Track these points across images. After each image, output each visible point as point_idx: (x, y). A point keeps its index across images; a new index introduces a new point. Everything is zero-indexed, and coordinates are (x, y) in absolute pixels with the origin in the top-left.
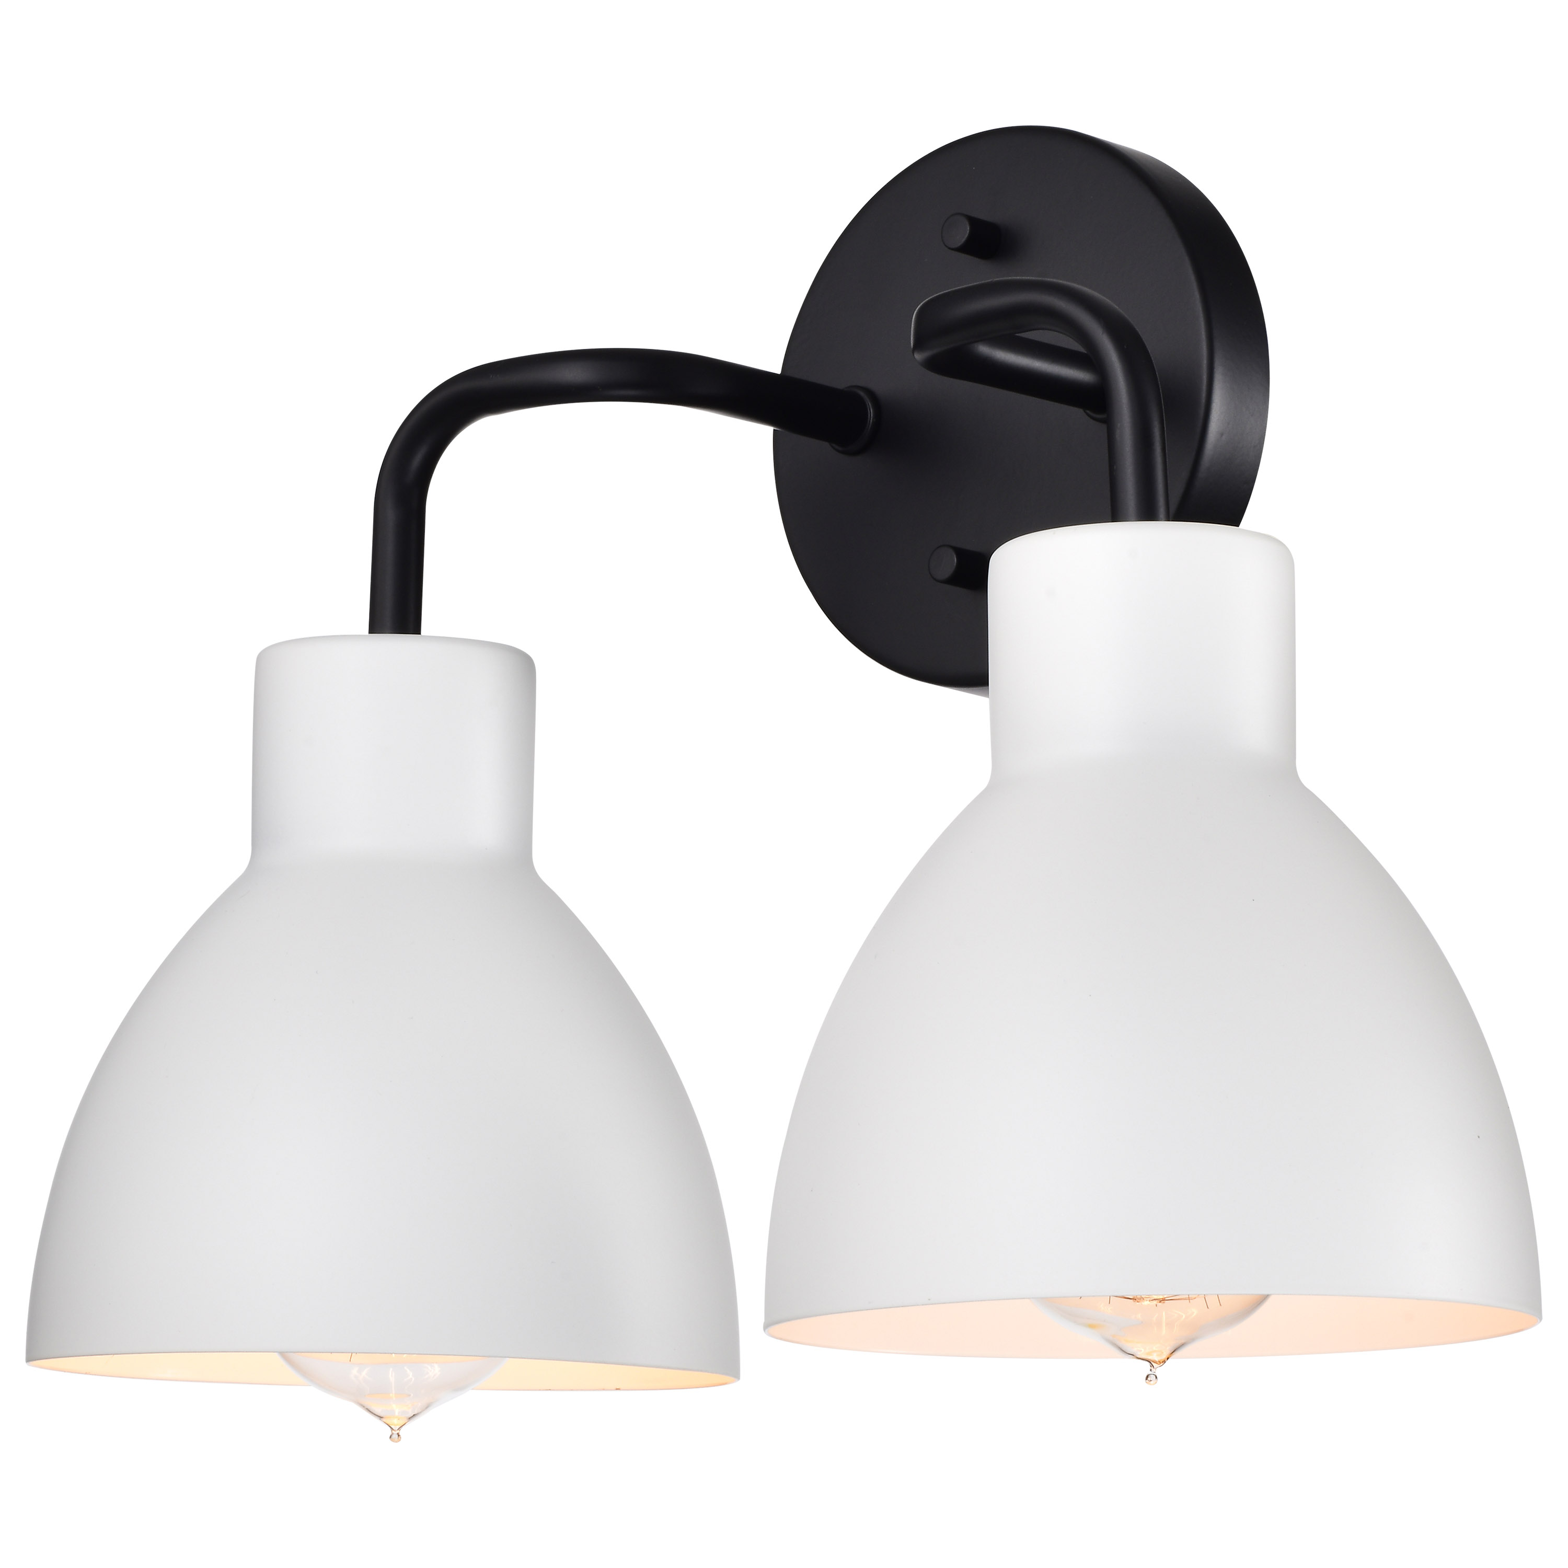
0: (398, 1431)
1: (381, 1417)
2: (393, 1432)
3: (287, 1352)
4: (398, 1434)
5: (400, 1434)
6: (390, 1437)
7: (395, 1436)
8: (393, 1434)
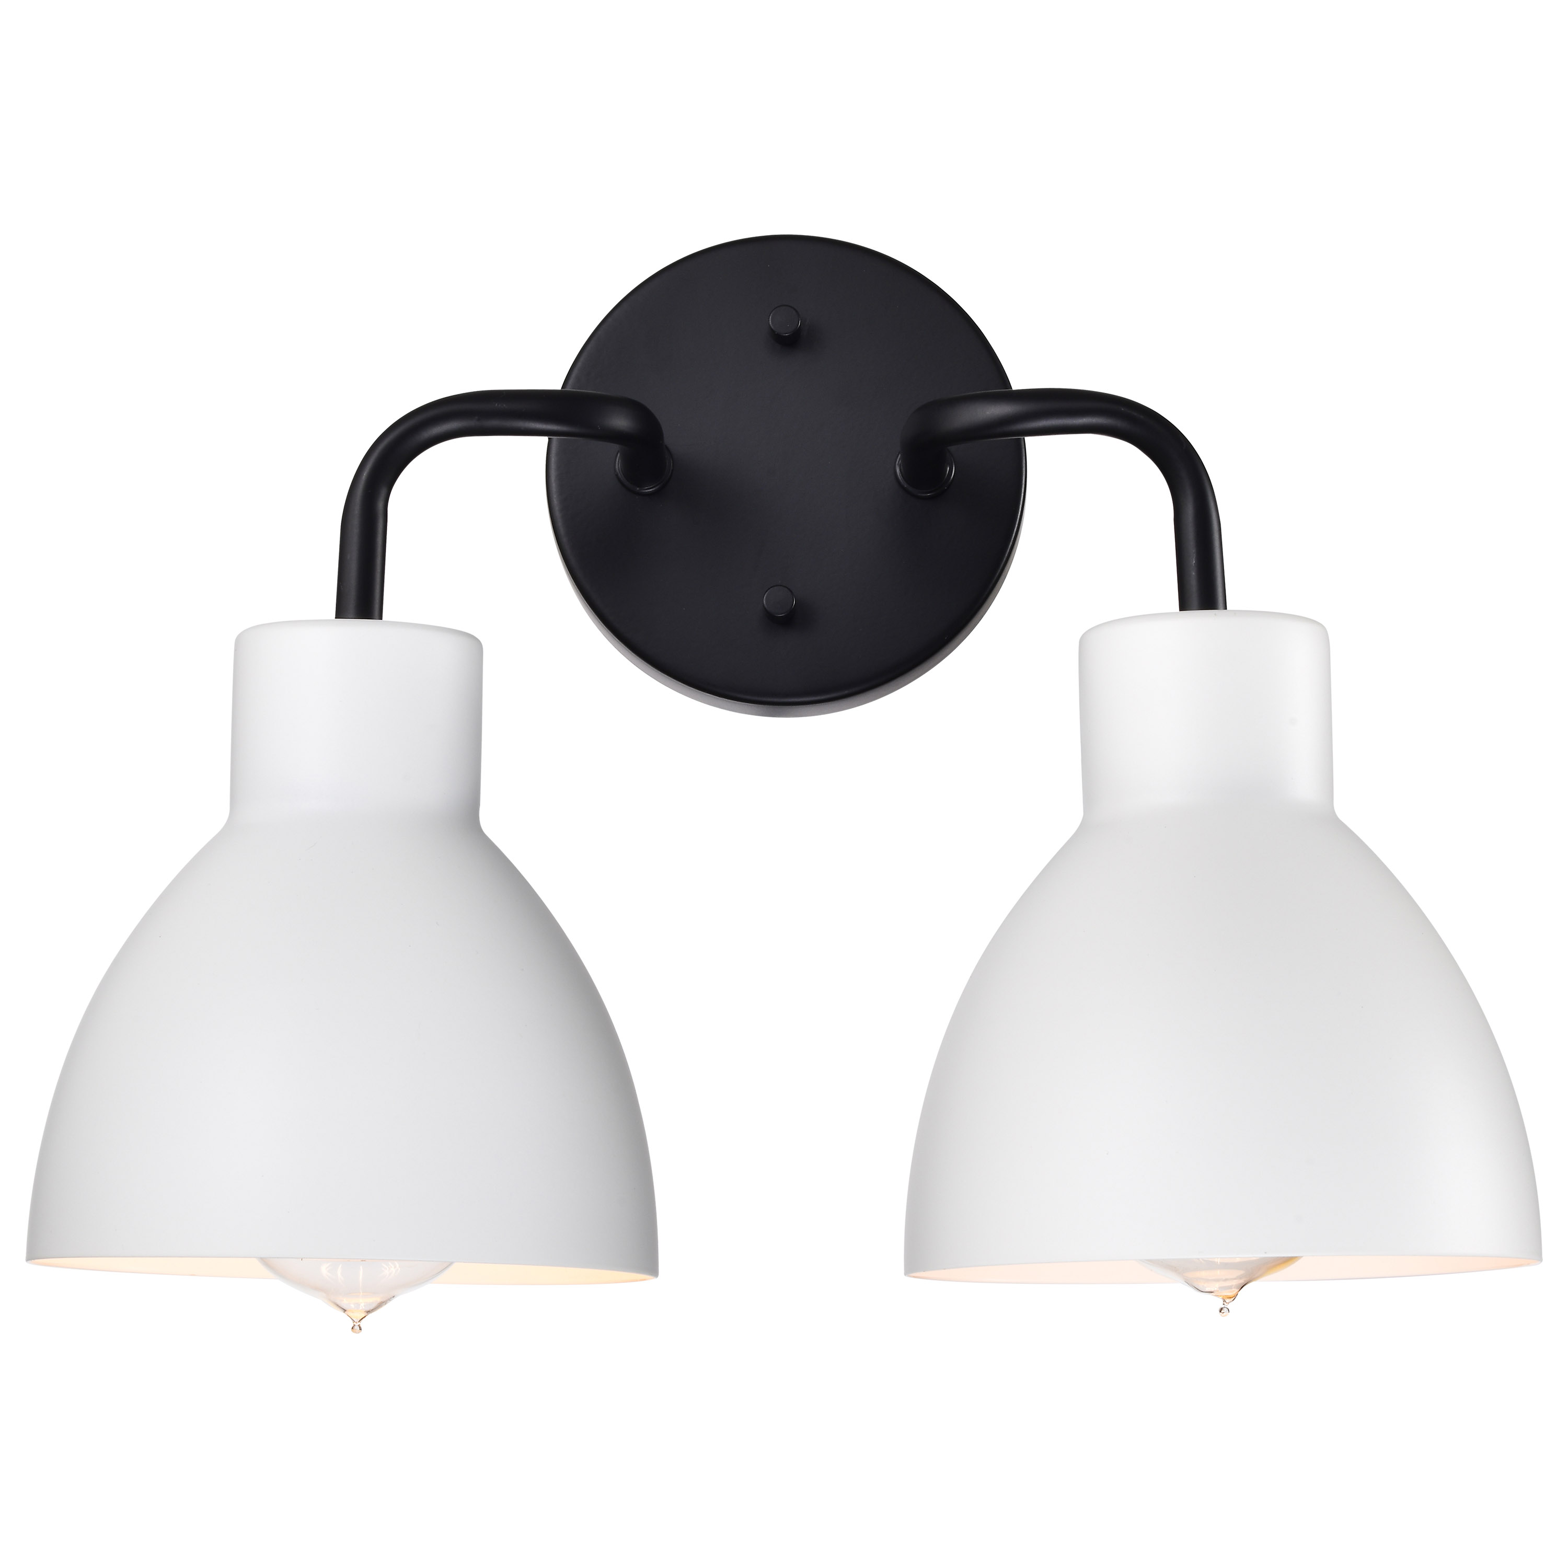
0: (359, 1323)
1: (345, 1311)
2: (355, 1323)
3: (270, 1258)
4: (359, 1325)
5: (361, 1326)
6: (353, 1328)
7: (357, 1328)
8: (354, 1325)
